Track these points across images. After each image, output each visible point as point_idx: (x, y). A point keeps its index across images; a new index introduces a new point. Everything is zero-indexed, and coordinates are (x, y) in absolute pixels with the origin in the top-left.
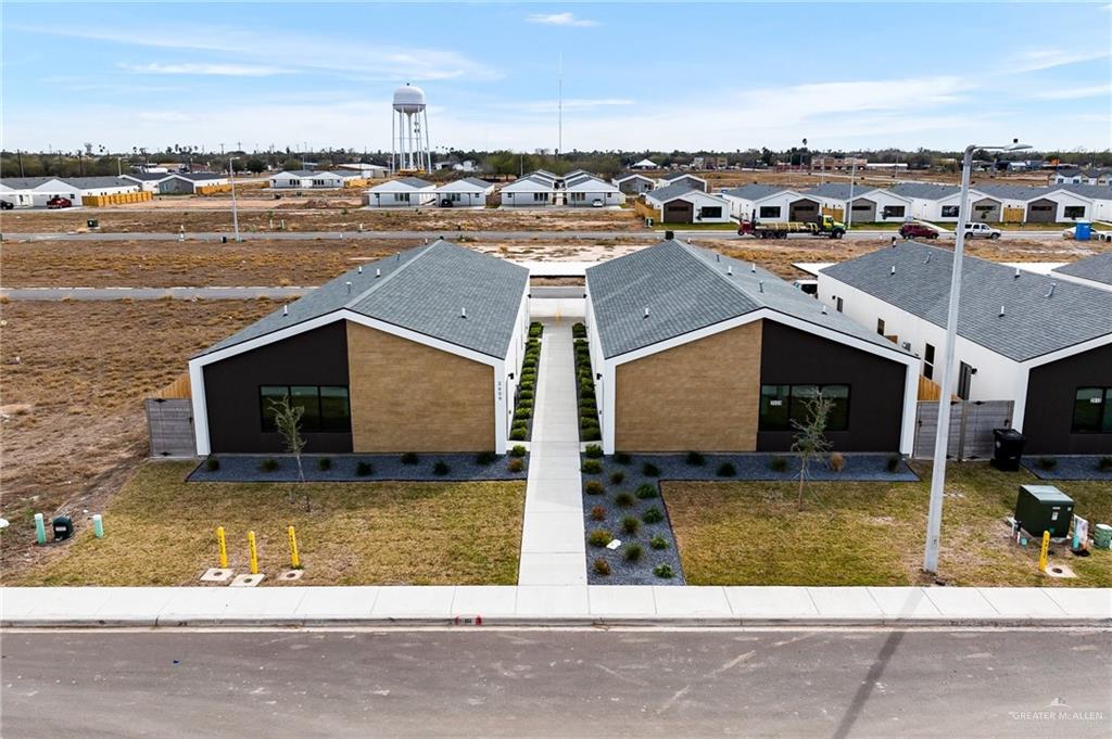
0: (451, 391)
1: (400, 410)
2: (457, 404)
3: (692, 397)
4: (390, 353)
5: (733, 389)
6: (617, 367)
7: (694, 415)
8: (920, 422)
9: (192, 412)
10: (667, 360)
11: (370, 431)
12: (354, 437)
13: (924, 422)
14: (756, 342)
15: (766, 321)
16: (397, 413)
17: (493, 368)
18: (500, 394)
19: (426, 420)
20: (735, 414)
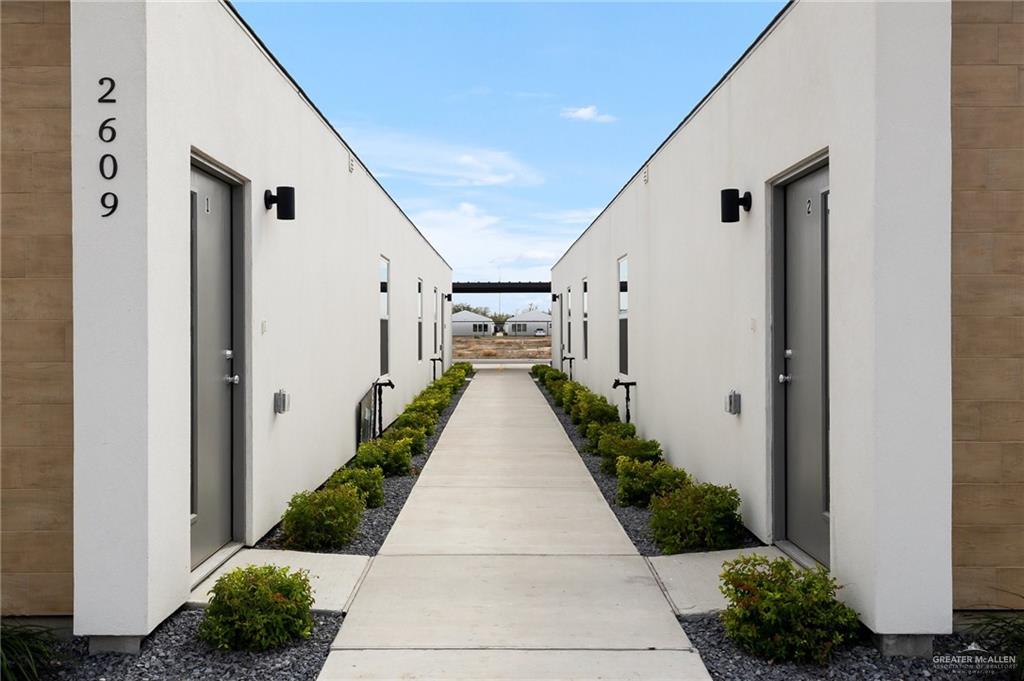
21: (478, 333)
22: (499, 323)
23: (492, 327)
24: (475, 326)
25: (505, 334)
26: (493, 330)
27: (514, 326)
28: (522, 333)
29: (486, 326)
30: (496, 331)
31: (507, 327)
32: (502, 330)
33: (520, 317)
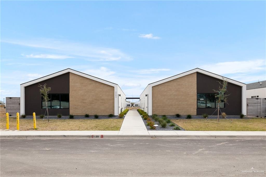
0: (101, 95)
1: (84, 101)
2: (103, 100)
3: (176, 97)
4: (83, 83)
5: (189, 95)
6: (152, 87)
7: (176, 103)
8: (248, 105)
9: (20, 102)
10: (168, 85)
11: (75, 108)
12: (70, 110)
13: (249, 105)
14: (195, 80)
15: (197, 73)
16: (84, 102)
17: (114, 87)
18: (116, 96)
19: (93, 105)
20: (189, 103)
21: (128, 106)
22: (132, 104)
23: (131, 105)
24: (127, 105)
25: (134, 107)
26: (131, 106)
27: (135, 105)
28: (137, 106)
29: (130, 105)
30: (132, 106)
31: (134, 105)
32: (133, 106)
33: (137, 103)
